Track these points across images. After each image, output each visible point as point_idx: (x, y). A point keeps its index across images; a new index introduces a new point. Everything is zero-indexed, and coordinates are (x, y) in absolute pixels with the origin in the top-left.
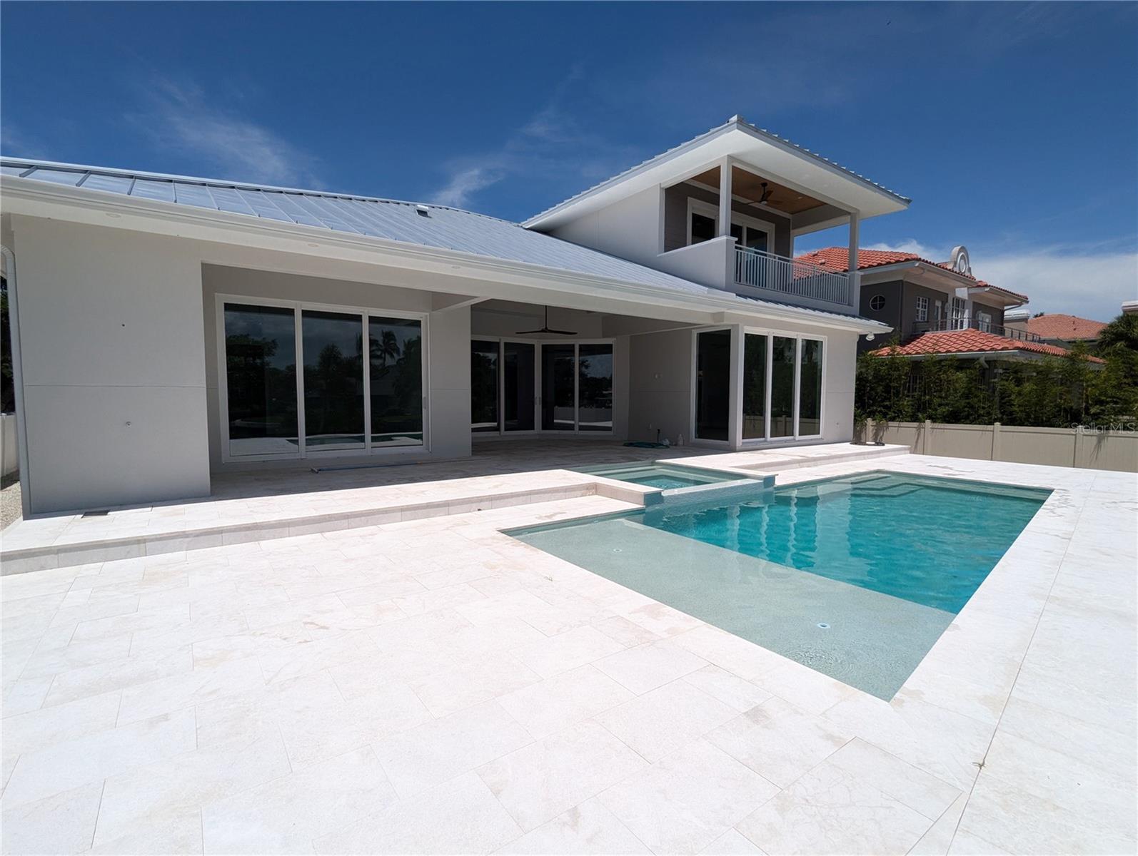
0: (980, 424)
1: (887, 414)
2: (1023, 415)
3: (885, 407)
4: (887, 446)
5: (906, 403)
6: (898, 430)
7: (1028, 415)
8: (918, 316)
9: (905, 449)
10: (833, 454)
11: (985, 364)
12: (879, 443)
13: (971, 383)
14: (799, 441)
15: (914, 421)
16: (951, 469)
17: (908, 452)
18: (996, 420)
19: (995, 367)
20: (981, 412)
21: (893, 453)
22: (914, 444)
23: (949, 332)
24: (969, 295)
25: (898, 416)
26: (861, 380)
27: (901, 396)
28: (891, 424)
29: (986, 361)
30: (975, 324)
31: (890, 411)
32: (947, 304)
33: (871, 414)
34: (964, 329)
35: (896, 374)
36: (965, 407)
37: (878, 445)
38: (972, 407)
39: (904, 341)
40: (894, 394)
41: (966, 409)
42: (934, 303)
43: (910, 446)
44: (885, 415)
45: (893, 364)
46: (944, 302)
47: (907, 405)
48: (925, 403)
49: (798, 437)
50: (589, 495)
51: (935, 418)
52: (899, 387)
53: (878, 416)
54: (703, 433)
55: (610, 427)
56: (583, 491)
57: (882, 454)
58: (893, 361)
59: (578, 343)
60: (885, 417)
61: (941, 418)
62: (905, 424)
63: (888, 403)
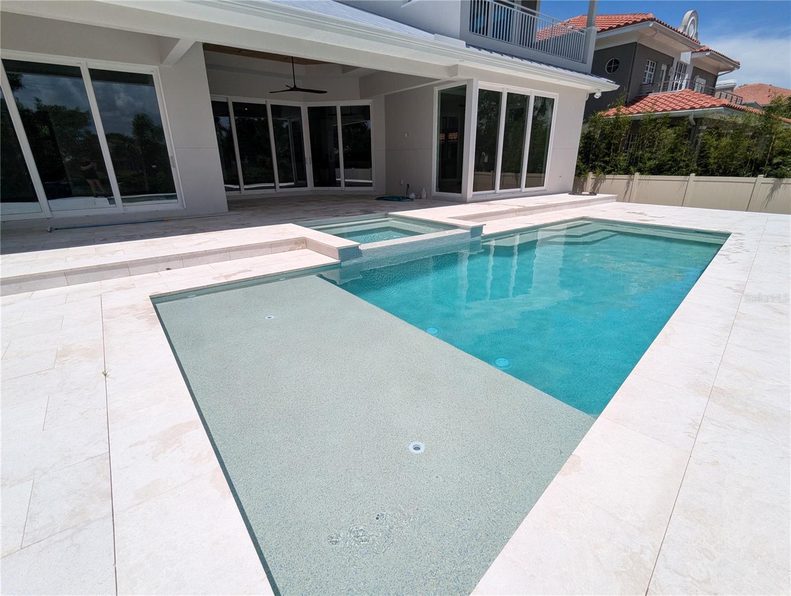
0: (678, 175)
1: (606, 168)
2: (715, 167)
3: (604, 162)
4: (599, 196)
5: (622, 159)
6: (613, 182)
7: (719, 167)
8: (645, 79)
9: (612, 198)
11: (693, 120)
12: (593, 193)
13: (678, 139)
14: (525, 192)
15: (626, 174)
16: (645, 215)
18: (692, 172)
19: (701, 124)
20: (682, 164)
21: (604, 201)
22: (623, 194)
23: (668, 93)
24: (692, 60)
25: (615, 169)
27: (619, 152)
28: (607, 177)
29: (694, 119)
30: (691, 86)
31: (608, 166)
32: (671, 68)
33: (593, 169)
34: (682, 90)
35: (617, 132)
36: (670, 160)
37: (592, 195)
38: (675, 160)
39: (630, 103)
40: (614, 150)
41: (670, 162)
42: (661, 67)
44: (603, 169)
45: (617, 124)
46: (669, 67)
47: (623, 160)
48: (637, 158)
49: (524, 189)
50: (299, 249)
51: (643, 171)
52: (619, 144)
53: (598, 170)
54: (441, 187)
55: (372, 183)
56: (291, 246)
57: (591, 203)
58: (617, 120)
59: (339, 104)
60: (603, 171)
61: (648, 170)
62: (618, 176)
63: (607, 159)
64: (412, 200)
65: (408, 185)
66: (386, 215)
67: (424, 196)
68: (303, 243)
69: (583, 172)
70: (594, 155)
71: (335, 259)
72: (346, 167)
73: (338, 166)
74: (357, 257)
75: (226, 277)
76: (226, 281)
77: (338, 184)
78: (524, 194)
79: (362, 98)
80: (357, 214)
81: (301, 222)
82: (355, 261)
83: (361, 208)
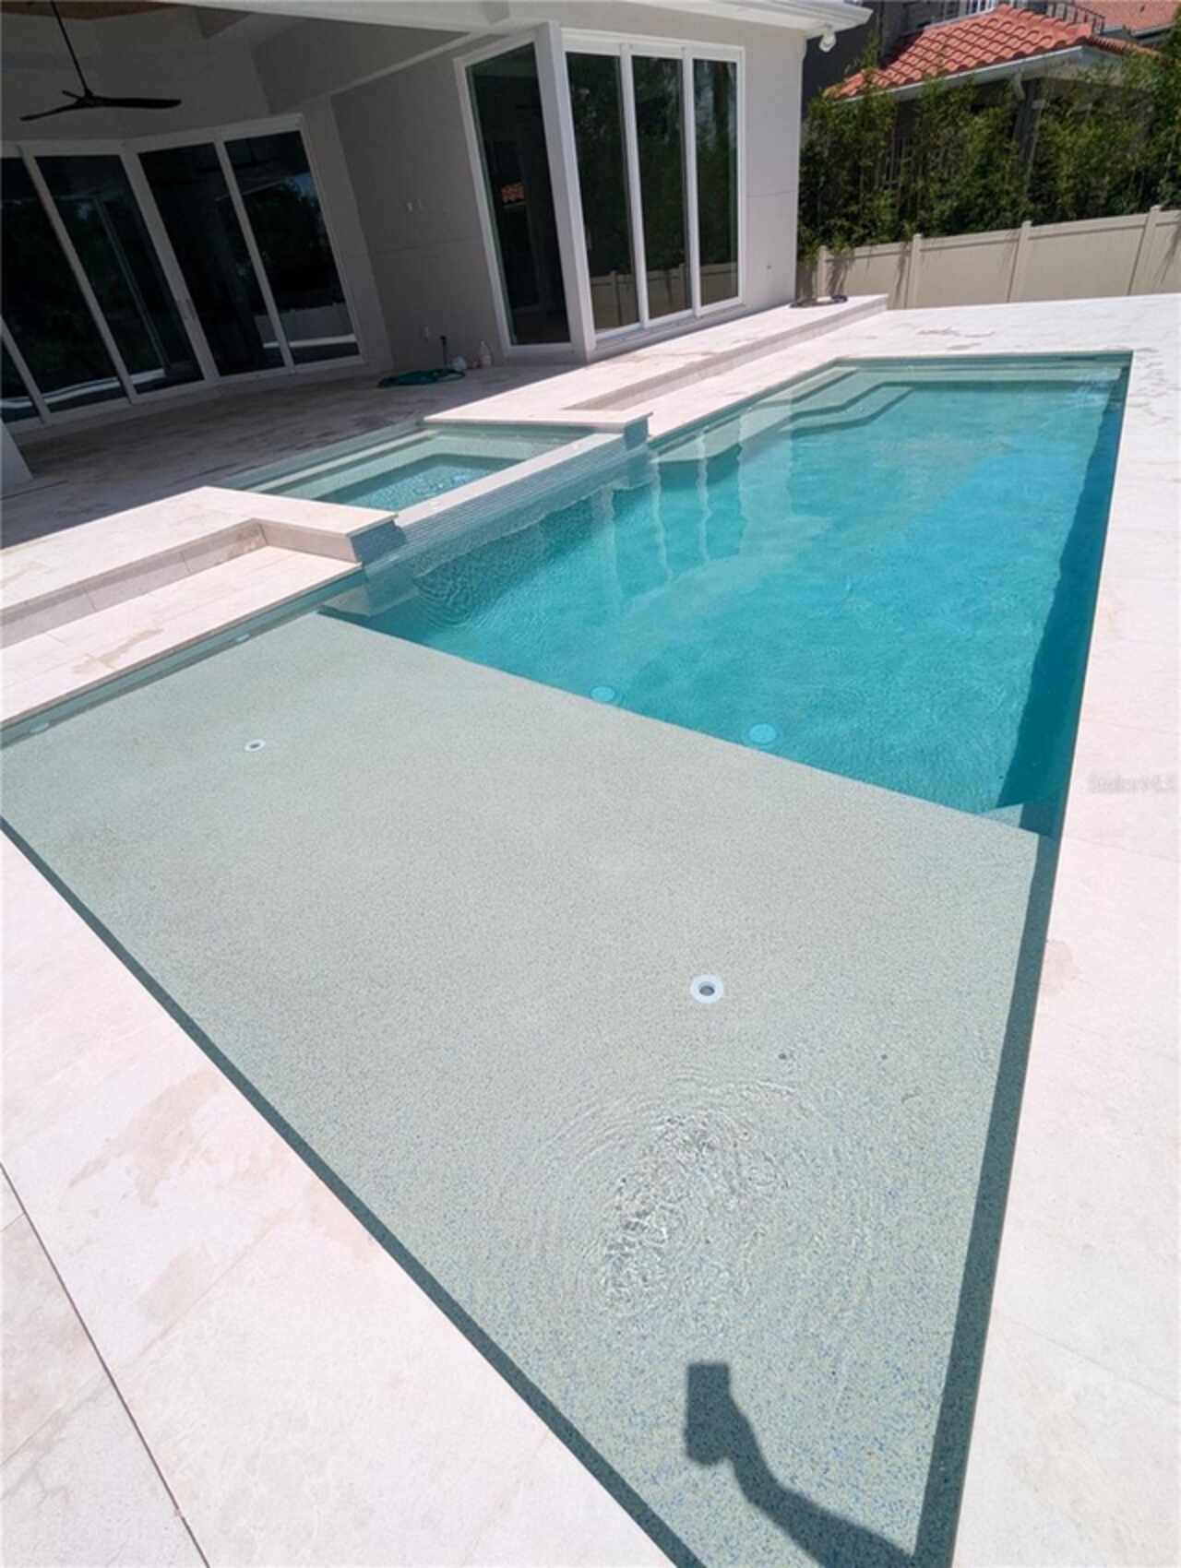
1: (853, 231)
2: (1068, 198)
3: (849, 217)
4: (854, 302)
5: (883, 204)
6: (868, 263)
7: (1077, 197)
9: (879, 302)
10: (762, 336)
11: (1020, 87)
12: (839, 298)
13: (994, 139)
14: (702, 317)
15: (895, 240)
16: (956, 334)
17: (884, 307)
18: (1023, 218)
19: (1037, 95)
20: (1003, 202)
21: (863, 313)
22: (895, 289)
23: (963, 21)
25: (871, 232)
26: (809, 159)
27: (876, 187)
28: (859, 251)
29: (1023, 84)
31: (857, 224)
33: (827, 236)
35: (869, 137)
36: (980, 195)
37: (837, 302)
38: (990, 194)
39: (887, 56)
40: (865, 184)
41: (980, 200)
43: (885, 296)
44: (848, 235)
45: (865, 115)
47: (885, 207)
48: (914, 198)
49: (700, 310)
50: (250, 551)
51: (928, 229)
52: (874, 167)
53: (838, 239)
54: (522, 332)
55: (355, 345)
56: (231, 547)
57: (843, 321)
58: (866, 107)
59: (219, 135)
60: (848, 239)
61: (938, 226)
62: (881, 248)
63: (854, 208)
64: (462, 374)
65: (443, 338)
66: (418, 424)
67: (487, 360)
68: (254, 534)
69: (807, 249)
70: (825, 203)
71: (346, 560)
72: (282, 307)
73: (261, 308)
74: (395, 547)
75: (106, 659)
76: (109, 671)
77: (274, 360)
78: (702, 321)
79: (274, 109)
80: (351, 433)
81: (229, 479)
82: (393, 557)
83: (355, 416)
